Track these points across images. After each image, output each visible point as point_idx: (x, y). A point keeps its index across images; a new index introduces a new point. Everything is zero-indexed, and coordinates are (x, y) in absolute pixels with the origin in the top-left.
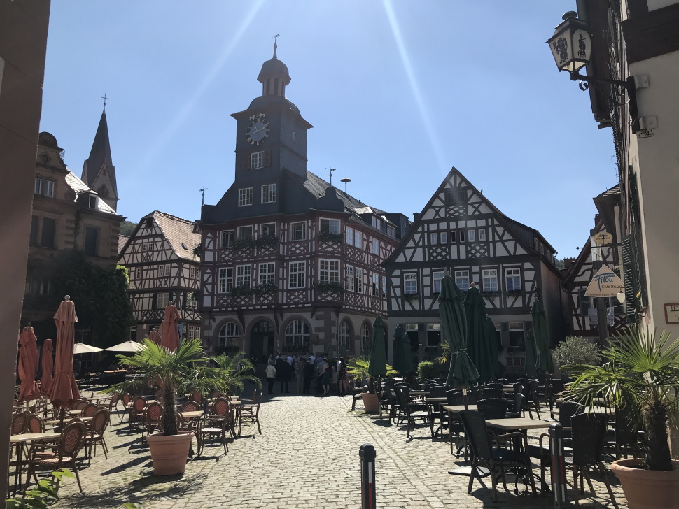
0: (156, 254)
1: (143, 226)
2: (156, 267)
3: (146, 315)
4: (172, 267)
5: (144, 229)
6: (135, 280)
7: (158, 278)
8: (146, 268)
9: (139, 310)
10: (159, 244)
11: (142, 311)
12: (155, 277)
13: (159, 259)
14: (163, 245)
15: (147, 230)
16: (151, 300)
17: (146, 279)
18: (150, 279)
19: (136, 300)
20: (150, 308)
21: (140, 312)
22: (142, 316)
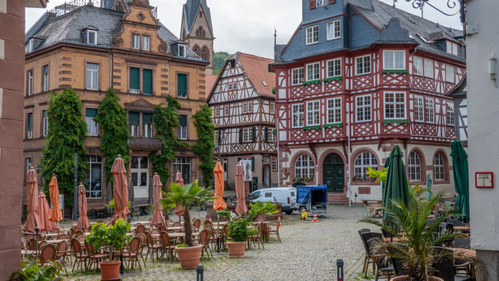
0: (239, 92)
1: (228, 67)
2: (240, 104)
3: (234, 148)
4: (253, 104)
5: (228, 70)
6: (224, 117)
7: (242, 114)
8: (232, 105)
9: (228, 144)
10: (242, 83)
11: (231, 144)
12: (240, 113)
13: (243, 98)
14: (245, 84)
15: (231, 71)
16: (238, 134)
17: (232, 116)
18: (236, 116)
19: (225, 135)
20: (238, 142)
21: (229, 146)
22: (231, 148)
